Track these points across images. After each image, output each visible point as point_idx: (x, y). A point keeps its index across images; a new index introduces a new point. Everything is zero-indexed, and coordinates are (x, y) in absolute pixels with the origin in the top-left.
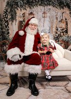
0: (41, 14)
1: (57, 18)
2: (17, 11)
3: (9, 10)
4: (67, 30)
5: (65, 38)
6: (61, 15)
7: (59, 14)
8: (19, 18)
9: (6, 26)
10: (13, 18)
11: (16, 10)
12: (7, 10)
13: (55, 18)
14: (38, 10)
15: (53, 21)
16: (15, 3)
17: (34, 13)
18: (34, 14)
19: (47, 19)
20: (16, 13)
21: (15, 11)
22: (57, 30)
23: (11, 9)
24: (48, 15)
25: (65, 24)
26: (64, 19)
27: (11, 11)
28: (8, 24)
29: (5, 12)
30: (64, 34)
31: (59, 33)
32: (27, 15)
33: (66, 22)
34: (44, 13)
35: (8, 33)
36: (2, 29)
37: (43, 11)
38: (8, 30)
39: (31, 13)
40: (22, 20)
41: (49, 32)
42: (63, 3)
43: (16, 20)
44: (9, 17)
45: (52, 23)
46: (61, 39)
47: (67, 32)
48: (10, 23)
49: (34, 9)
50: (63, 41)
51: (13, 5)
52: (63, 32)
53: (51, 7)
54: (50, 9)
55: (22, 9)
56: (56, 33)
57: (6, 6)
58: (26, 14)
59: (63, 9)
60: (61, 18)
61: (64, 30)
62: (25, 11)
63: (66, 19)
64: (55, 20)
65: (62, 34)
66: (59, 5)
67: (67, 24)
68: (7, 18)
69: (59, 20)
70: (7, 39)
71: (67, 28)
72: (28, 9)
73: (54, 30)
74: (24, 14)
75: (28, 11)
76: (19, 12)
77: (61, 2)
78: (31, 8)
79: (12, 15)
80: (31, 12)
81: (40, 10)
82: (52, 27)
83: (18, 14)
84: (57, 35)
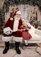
1: (31, 11)
2: (9, 7)
3: (5, 7)
4: (37, 18)
5: (35, 22)
8: (10, 11)
9: (3, 15)
10: (7, 11)
14: (21, 7)
15: (29, 13)
17: (19, 8)
19: (26, 12)
20: (9, 8)
22: (31, 18)
23: (6, 6)
25: (36, 14)
26: (35, 12)
27: (6, 7)
28: (4, 14)
29: (3, 8)
30: (35, 20)
31: (32, 20)
32: (15, 9)
34: (24, 8)
35: (5, 19)
37: (24, 7)
38: (4, 17)
40: (12, 12)
41: (27, 19)
42: (35, 3)
43: (9, 12)
44: (5, 10)
45: (28, 14)
46: (33, 23)
48: (5, 14)
49: (19, 6)
50: (34, 24)
51: (7, 4)
52: (34, 19)
53: (28, 5)
54: (28, 6)
55: (12, 6)
56: (31, 19)
57: (4, 4)
59: (35, 6)
62: (14, 7)
63: (36, 12)
64: (30, 12)
65: (34, 20)
66: (33, 4)
67: (37, 15)
68: (4, 11)
70: (4, 22)
72: (16, 6)
73: (30, 18)
74: (13, 9)
75: (16, 7)
76: (11, 8)
78: (17, 6)
79: (7, 9)
80: (17, 7)
81: (22, 7)
82: (29, 16)
83: (10, 9)
84: (31, 20)
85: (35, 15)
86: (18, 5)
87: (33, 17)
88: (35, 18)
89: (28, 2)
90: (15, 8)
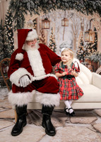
0: (59, 21)
1: (82, 28)
2: (25, 16)
3: (14, 14)
4: (96, 45)
5: (92, 56)
6: (88, 23)
7: (85, 21)
9: (10, 38)
11: (24, 14)
12: (10, 15)
13: (80, 27)
14: (56, 15)
15: (77, 31)
16: (23, 3)
17: (50, 19)
18: (49, 21)
19: (69, 29)
20: (23, 19)
21: (23, 16)
22: (82, 44)
23: (17, 13)
24: (70, 22)
27: (17, 15)
28: (12, 35)
29: (8, 17)
30: (91, 51)
31: (85, 49)
32: (39, 22)
33: (96, 33)
36: (3, 42)
37: (63, 16)
38: (12, 43)
39: (46, 20)
41: (71, 48)
42: (92, 6)
44: (14, 24)
45: (75, 34)
46: (87, 58)
47: (95, 48)
50: (90, 60)
51: (19, 7)
52: (90, 48)
53: (74, 11)
54: (73, 14)
55: (33, 13)
56: (81, 49)
57: (10, 8)
58: (38, 20)
59: (92, 14)
60: (89, 28)
61: (92, 45)
62: (37, 16)
63: (95, 30)
64: (80, 31)
65: (89, 50)
66: (87, 8)
67: (96, 37)
68: (10, 25)
69: (85, 30)
71: (96, 43)
72: (42, 14)
73: (78, 44)
74: (35, 20)
75: (42, 16)
76: (29, 18)
77: (89, 5)
78: (45, 12)
79: (18, 22)
81: (58, 15)
82: (75, 40)
83: (26, 21)
84: (82, 51)
85: (91, 39)
86: (47, 11)
87: (85, 44)
88: (90, 44)
89: (74, 2)
90: (41, 18)
